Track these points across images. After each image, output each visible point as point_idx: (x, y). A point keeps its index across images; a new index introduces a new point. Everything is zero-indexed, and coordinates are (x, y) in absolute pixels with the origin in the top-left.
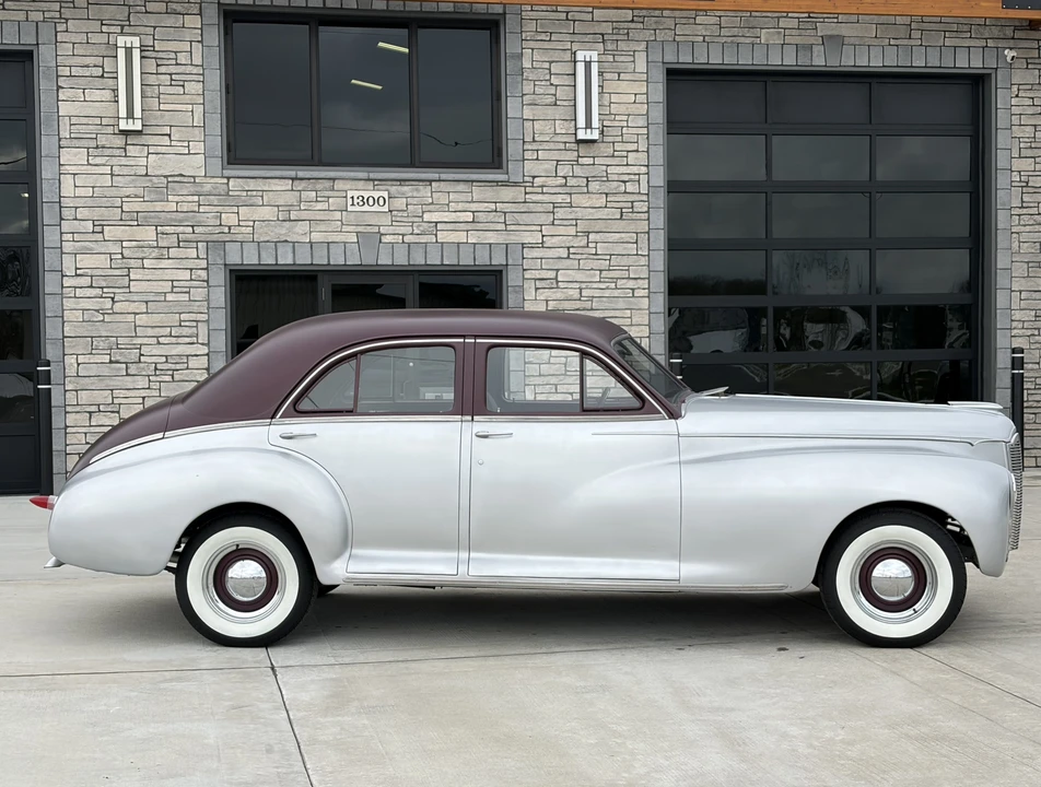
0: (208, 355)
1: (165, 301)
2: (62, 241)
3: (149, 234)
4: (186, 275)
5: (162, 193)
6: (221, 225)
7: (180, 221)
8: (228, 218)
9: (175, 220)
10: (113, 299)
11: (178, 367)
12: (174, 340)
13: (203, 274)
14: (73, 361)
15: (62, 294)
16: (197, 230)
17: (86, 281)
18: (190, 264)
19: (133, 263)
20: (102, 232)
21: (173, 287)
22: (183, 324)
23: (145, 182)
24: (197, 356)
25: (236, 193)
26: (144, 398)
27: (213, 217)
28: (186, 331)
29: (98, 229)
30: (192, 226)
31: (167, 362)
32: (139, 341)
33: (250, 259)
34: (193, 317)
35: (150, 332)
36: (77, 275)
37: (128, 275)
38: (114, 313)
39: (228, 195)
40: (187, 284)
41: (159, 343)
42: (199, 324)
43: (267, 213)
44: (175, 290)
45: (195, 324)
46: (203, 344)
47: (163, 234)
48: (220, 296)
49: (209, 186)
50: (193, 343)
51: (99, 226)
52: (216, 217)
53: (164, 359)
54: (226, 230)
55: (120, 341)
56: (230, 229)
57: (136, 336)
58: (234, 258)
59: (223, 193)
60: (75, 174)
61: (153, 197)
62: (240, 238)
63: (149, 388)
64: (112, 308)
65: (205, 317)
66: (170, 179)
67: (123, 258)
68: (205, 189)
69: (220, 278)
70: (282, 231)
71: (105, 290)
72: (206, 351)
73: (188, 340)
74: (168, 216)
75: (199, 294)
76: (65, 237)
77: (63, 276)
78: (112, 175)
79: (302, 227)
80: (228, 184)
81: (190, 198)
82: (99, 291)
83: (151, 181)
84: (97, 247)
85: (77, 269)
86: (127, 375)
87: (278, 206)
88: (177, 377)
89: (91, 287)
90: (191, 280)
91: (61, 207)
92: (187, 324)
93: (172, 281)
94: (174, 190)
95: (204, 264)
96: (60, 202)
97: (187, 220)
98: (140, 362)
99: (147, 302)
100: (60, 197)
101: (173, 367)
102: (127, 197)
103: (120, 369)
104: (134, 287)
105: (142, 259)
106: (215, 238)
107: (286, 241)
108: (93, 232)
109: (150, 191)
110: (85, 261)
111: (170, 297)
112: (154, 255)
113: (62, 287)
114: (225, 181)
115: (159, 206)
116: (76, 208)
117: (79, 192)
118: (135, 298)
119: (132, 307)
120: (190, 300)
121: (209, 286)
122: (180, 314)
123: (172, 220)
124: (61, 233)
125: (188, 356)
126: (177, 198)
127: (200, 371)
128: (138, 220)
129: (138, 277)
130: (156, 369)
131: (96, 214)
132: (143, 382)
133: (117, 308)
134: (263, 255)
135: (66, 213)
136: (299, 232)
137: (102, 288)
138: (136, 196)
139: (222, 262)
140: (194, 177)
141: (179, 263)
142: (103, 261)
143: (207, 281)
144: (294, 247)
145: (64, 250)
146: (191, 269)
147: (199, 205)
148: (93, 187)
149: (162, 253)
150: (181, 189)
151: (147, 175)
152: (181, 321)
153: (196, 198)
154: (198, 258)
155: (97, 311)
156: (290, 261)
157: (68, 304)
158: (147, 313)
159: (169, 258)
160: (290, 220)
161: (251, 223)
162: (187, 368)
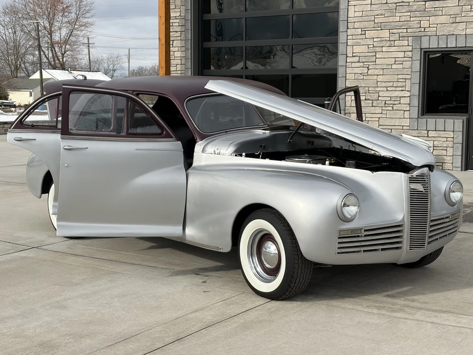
0: (410, 97)
1: (391, 68)
2: (347, 39)
3: (385, 34)
4: (402, 55)
5: (393, 12)
6: (420, 27)
7: (401, 26)
8: (424, 23)
9: (398, 26)
10: (368, 68)
11: (396, 103)
12: (394, 89)
13: (410, 54)
14: (349, 99)
15: (346, 66)
16: (409, 30)
17: (356, 59)
18: (404, 49)
19: (377, 49)
20: (365, 34)
21: (395, 61)
22: (399, 80)
23: (386, 7)
24: (404, 97)
25: (429, 9)
26: (379, 118)
27: (417, 23)
28: (400, 84)
29: (363, 32)
30: (407, 29)
31: (390, 100)
32: (378, 89)
33: (434, 45)
34: (404, 76)
35: (384, 84)
36: (353, 56)
37: (375, 56)
38: (368, 75)
39: (425, 11)
40: (402, 59)
41: (387, 90)
42: (407, 80)
43: (443, 19)
44: (396, 63)
45: (404, 80)
46: (408, 91)
47: (392, 33)
48: (417, 66)
49: (416, 6)
50: (403, 91)
51: (364, 31)
52: (418, 23)
53: (389, 98)
54: (423, 30)
55: (370, 89)
56: (425, 29)
57: (377, 87)
58: (425, 45)
59: (422, 10)
60: (355, 5)
61: (389, 14)
62: (429, 34)
63: (382, 113)
64: (367, 73)
65: (409, 77)
66: (397, 5)
67: (374, 47)
68: (413, 9)
69: (417, 56)
70: (450, 29)
71: (365, 63)
72: (409, 95)
73: (400, 89)
74: (395, 24)
75: (407, 64)
76: (350, 37)
77: (347, 57)
78: (371, 4)
79: (463, 26)
80: (425, 4)
81: (406, 14)
82: (362, 64)
83: (388, 6)
84: (362, 42)
85: (353, 53)
86: (372, 106)
87: (450, 15)
88: (395, 108)
89: (359, 62)
90: (404, 57)
91: (348, 22)
92: (401, 80)
93: (395, 58)
94: (398, 9)
95: (410, 48)
96: (347, 20)
97: (403, 26)
98: (378, 100)
99: (383, 69)
100: (348, 17)
101: (393, 102)
102: (377, 15)
103: (369, 103)
104: (378, 61)
105: (382, 47)
106: (417, 34)
107: (453, 34)
108: (361, 34)
109: (388, 12)
110: (357, 49)
111: (394, 67)
112: (387, 45)
113: (346, 62)
114: (424, 3)
115: (391, 19)
116: (355, 22)
117: (357, 14)
118: (378, 67)
119: (377, 72)
120: (403, 68)
121: (412, 60)
122: (398, 75)
123: (397, 26)
124: (347, 36)
125: (400, 97)
126: (400, 14)
127: (405, 105)
128: (381, 27)
129: (380, 56)
130: (385, 103)
131: (363, 25)
132: (379, 110)
133: (370, 72)
134: (441, 42)
135: (350, 25)
136: (460, 29)
137: (364, 62)
138: (381, 15)
139: (419, 47)
140: (409, 2)
141: (399, 49)
142: (364, 49)
143: (411, 58)
144: (456, 37)
145: (348, 44)
146: (405, 52)
147: (411, 17)
148: (362, 11)
149: (391, 43)
150: (402, 9)
151: (387, 3)
152: (398, 79)
153: (409, 14)
154: (408, 45)
155: (361, 74)
156: (454, 45)
157: (349, 70)
158: (383, 75)
159: (394, 46)
160: (456, 23)
161: (436, 25)
162: (400, 103)
